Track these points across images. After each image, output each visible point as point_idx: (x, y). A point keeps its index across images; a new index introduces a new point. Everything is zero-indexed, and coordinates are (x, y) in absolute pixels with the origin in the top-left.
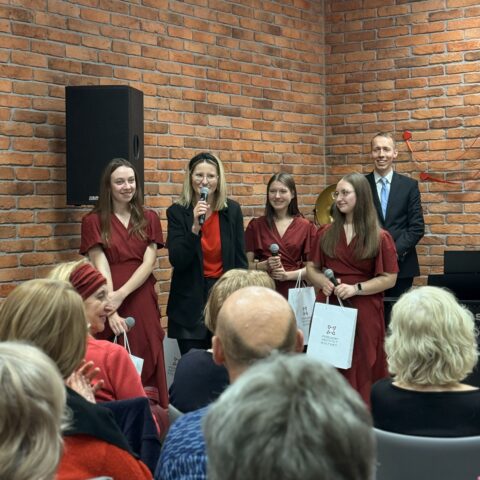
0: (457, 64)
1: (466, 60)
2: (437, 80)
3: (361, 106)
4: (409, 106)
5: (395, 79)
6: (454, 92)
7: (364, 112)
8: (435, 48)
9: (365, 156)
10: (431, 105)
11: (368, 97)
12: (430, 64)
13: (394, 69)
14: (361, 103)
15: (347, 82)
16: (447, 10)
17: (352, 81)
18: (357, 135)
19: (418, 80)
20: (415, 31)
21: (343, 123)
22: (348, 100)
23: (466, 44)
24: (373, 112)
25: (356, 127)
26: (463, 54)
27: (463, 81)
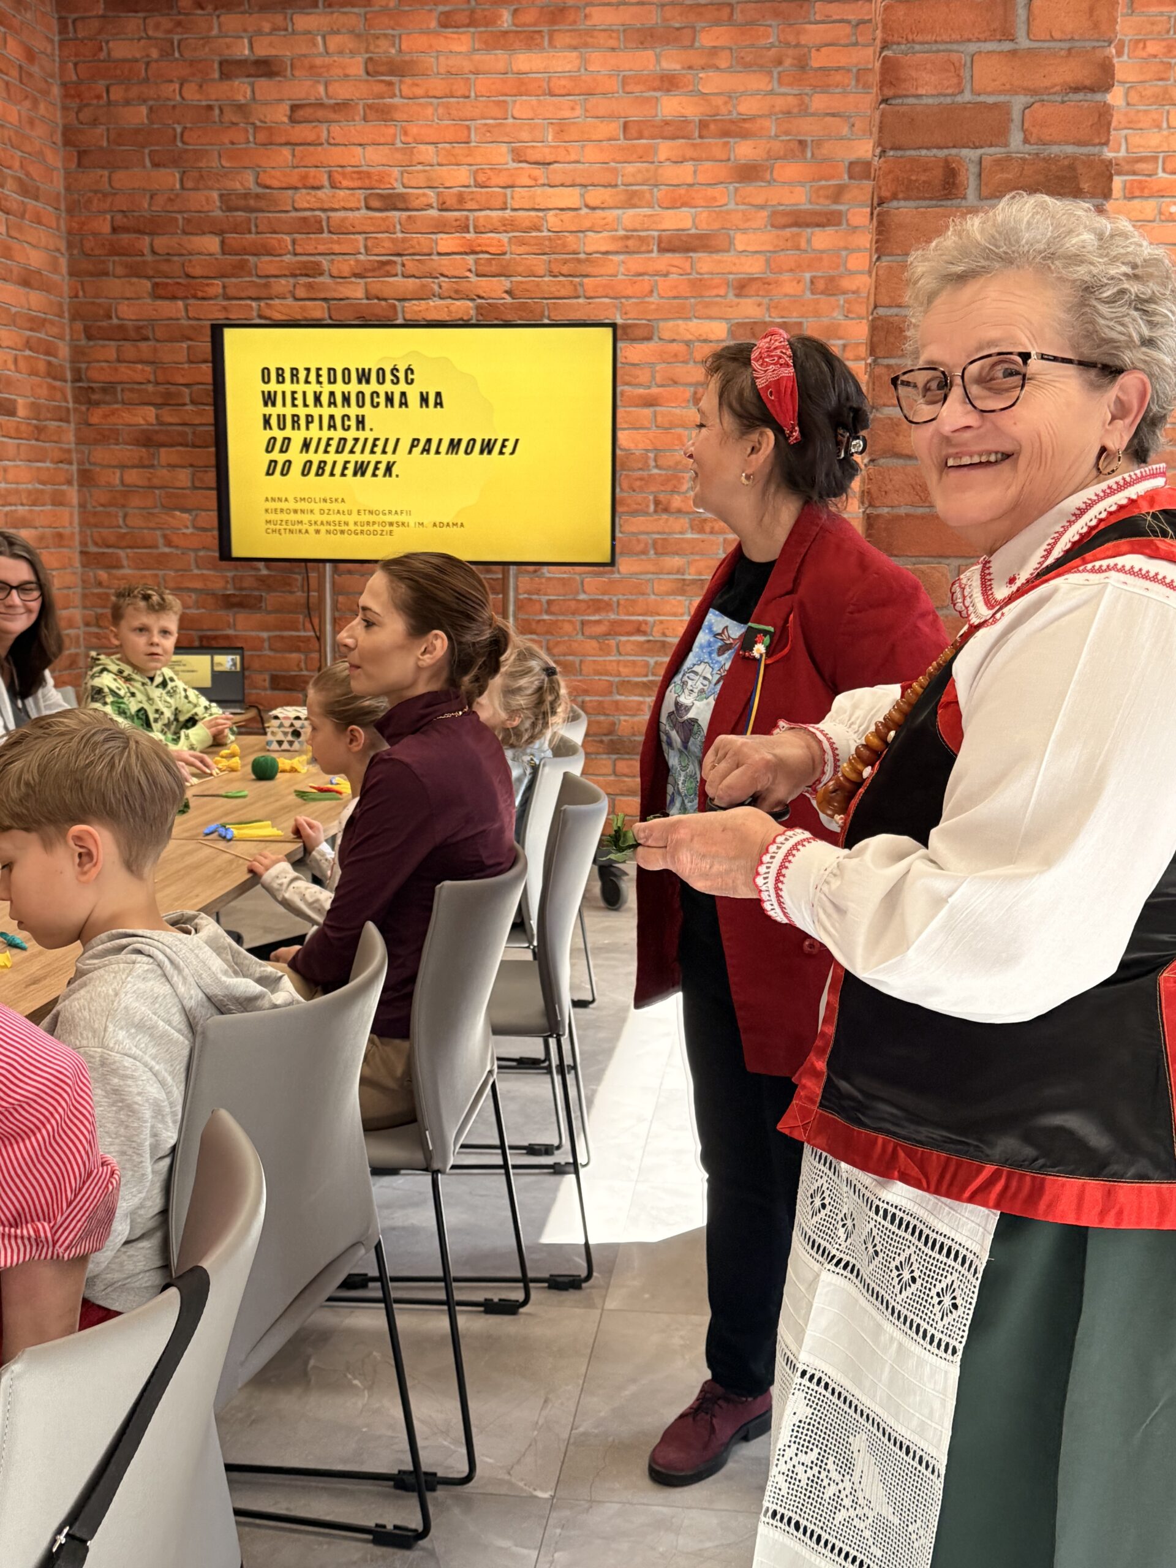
0: (350, 214)
1: (368, 208)
2: (310, 243)
3: (148, 284)
4: (252, 292)
5: (221, 233)
6: (346, 270)
7: (156, 296)
8: (305, 177)
9: (161, 388)
10: (301, 293)
11: (165, 267)
12: (296, 210)
13: (218, 213)
14: (148, 278)
15: (114, 230)
16: (326, 101)
17: (126, 230)
18: (143, 345)
19: (272, 239)
20: (262, 137)
21: (110, 318)
22: (120, 270)
23: (369, 175)
24: (174, 298)
25: (138, 329)
26: (361, 194)
27: (362, 250)
